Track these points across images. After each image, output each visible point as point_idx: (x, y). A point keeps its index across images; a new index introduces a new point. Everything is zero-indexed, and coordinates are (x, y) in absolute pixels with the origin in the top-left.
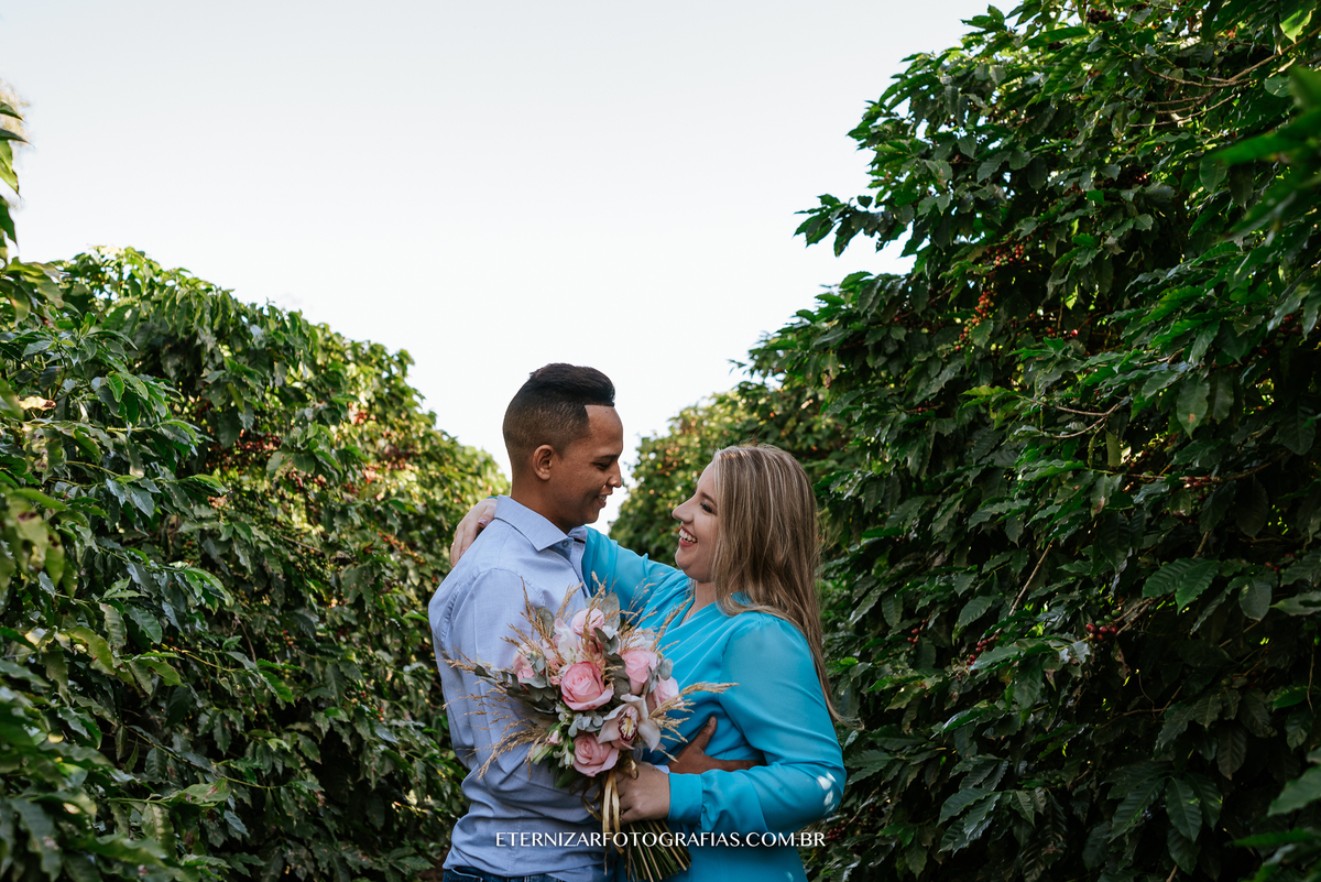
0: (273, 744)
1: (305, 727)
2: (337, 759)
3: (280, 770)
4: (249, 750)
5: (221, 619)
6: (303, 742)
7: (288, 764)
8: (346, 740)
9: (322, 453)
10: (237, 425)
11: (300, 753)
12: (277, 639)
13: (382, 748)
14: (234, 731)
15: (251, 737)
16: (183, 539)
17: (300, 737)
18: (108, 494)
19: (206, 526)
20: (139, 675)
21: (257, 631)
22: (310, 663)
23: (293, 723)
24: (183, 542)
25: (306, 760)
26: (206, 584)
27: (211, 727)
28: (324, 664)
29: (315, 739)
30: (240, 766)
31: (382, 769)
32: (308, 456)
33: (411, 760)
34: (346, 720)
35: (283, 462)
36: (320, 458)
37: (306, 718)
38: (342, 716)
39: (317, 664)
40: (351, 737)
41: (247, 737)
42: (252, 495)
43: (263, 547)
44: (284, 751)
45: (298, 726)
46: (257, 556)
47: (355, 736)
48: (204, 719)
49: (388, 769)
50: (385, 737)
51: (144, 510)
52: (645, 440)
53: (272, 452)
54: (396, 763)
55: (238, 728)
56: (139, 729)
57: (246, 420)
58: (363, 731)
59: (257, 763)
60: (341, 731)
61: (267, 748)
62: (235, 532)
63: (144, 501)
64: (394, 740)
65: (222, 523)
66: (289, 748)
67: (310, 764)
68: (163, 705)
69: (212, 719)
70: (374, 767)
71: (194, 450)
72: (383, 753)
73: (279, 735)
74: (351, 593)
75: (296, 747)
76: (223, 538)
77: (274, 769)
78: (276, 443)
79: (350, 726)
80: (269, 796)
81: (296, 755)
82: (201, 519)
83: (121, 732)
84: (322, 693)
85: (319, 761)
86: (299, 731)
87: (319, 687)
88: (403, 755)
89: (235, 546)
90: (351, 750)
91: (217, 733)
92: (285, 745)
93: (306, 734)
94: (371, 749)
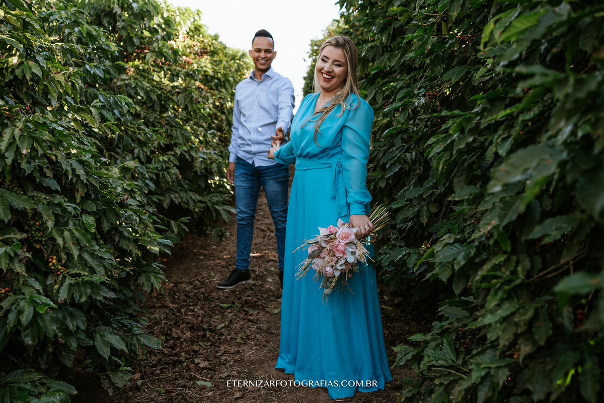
0: (161, 159)
1: (172, 153)
2: (185, 164)
3: (165, 167)
4: (153, 161)
5: (137, 116)
6: (172, 158)
7: (167, 165)
8: (187, 157)
9: (165, 52)
10: (133, 44)
11: (171, 162)
12: (159, 123)
13: (201, 159)
14: (147, 155)
15: (154, 157)
16: (120, 87)
17: (170, 156)
18: (87, 70)
19: (126, 82)
20: (106, 129)
21: (151, 120)
22: (172, 130)
23: (168, 151)
24: (120, 89)
25: (174, 164)
26: (126, 101)
27: (139, 153)
28: (176, 131)
29: (176, 157)
30: (151, 166)
31: (201, 166)
32: (160, 54)
33: (211, 163)
34: (186, 150)
35: (152, 57)
36: (165, 54)
37: (172, 150)
38: (185, 148)
39: (174, 131)
40: (189, 156)
41: (152, 157)
42: (144, 70)
43: (148, 89)
44: (165, 161)
45: (169, 153)
46: (146, 92)
47: (190, 155)
48: (136, 151)
49: (203, 166)
50: (202, 156)
51: (100, 75)
52: (312, 41)
53: (147, 53)
54: (206, 164)
55: (148, 153)
56: (113, 153)
57: (136, 41)
58: (193, 154)
59: (156, 165)
60: (185, 154)
61: (159, 160)
62: (137, 83)
63: (100, 72)
64: (205, 157)
65: (132, 81)
66: (167, 160)
67: (175, 165)
68: (120, 146)
69: (139, 151)
70: (198, 165)
71: (116, 53)
72: (202, 161)
73: (163, 156)
74: (182, 104)
75: (169, 159)
76: (133, 86)
77: (162, 167)
78: (149, 50)
79: (188, 152)
80: (161, 175)
81: (170, 162)
82: (124, 80)
83: (107, 154)
84: (177, 141)
85: (178, 164)
86: (170, 154)
87: (175, 139)
88: (209, 162)
89: (138, 89)
90: (190, 160)
91: (141, 156)
92: (165, 159)
93: (173, 155)
94: (197, 160)
